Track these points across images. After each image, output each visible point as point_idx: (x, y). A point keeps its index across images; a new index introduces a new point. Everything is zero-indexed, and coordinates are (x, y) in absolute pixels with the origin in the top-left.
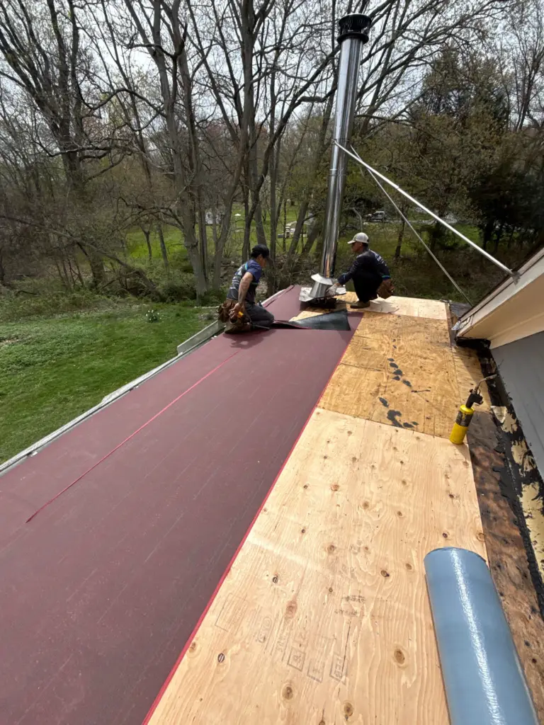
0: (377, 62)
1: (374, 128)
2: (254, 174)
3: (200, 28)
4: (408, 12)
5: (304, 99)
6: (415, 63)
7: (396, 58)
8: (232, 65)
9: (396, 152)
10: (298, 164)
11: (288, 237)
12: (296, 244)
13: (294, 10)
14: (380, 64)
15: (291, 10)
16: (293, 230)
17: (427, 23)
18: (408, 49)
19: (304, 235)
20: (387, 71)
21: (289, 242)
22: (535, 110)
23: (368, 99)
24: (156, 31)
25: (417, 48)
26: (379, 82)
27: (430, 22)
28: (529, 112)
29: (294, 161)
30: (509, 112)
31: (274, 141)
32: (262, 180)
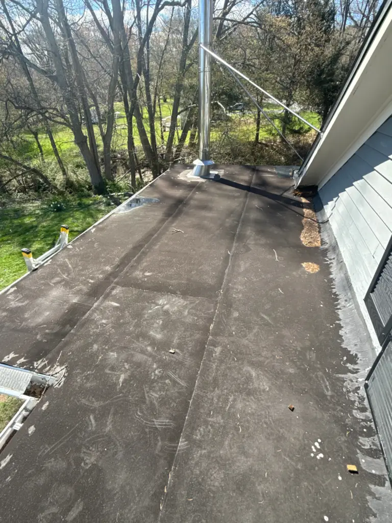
1: (228, 29)
2: (129, 74)
5: (166, 4)
9: (248, 51)
10: (166, 63)
11: (165, 131)
12: (173, 135)
16: (169, 124)
19: (178, 129)
21: (166, 135)
22: (355, 12)
28: (350, 14)
29: (163, 61)
30: (334, 14)
31: (144, 42)
32: (137, 78)
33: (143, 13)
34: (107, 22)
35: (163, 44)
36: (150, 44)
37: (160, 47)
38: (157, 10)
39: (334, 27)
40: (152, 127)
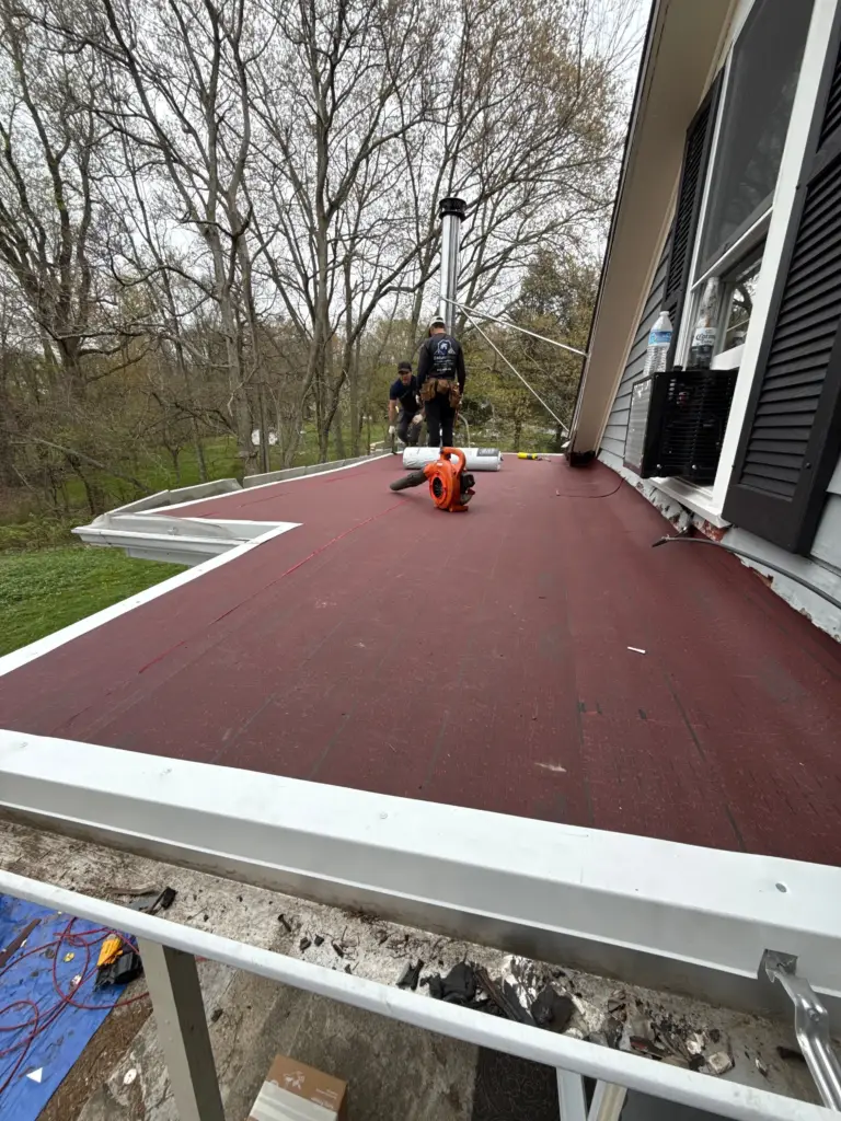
15: (366, 203)
26: (473, 280)
27: (521, 226)
31: (355, 336)
32: (343, 376)
33: (355, 304)
38: (379, 295)
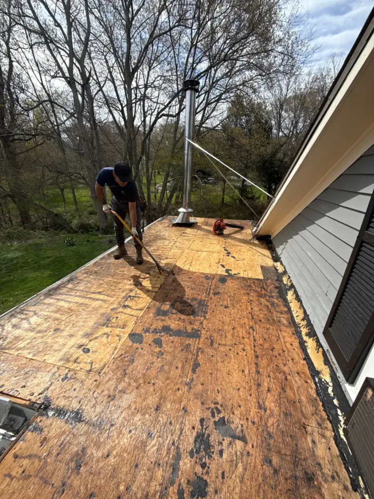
0: (202, 99)
1: (203, 133)
2: (135, 155)
3: (97, 71)
4: (216, 76)
5: (163, 115)
6: (222, 101)
7: (212, 97)
8: (119, 92)
9: (217, 146)
10: (161, 150)
11: (157, 193)
12: (163, 196)
13: (154, 68)
14: (204, 100)
15: (152, 67)
16: (161, 188)
17: (226, 82)
18: (218, 94)
19: (167, 192)
20: (208, 104)
21: (159, 195)
22: (284, 129)
23: (199, 117)
24: (70, 70)
25: (222, 94)
26: (204, 109)
27: (228, 82)
28: (281, 129)
29: (159, 149)
30: (272, 129)
31: (147, 137)
32: (141, 158)
34: (123, 123)
35: (159, 139)
36: (151, 138)
37: (157, 140)
38: (157, 118)
39: (272, 136)
40: (149, 190)
